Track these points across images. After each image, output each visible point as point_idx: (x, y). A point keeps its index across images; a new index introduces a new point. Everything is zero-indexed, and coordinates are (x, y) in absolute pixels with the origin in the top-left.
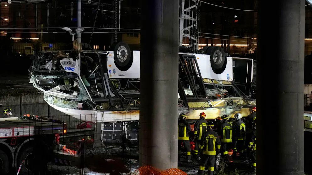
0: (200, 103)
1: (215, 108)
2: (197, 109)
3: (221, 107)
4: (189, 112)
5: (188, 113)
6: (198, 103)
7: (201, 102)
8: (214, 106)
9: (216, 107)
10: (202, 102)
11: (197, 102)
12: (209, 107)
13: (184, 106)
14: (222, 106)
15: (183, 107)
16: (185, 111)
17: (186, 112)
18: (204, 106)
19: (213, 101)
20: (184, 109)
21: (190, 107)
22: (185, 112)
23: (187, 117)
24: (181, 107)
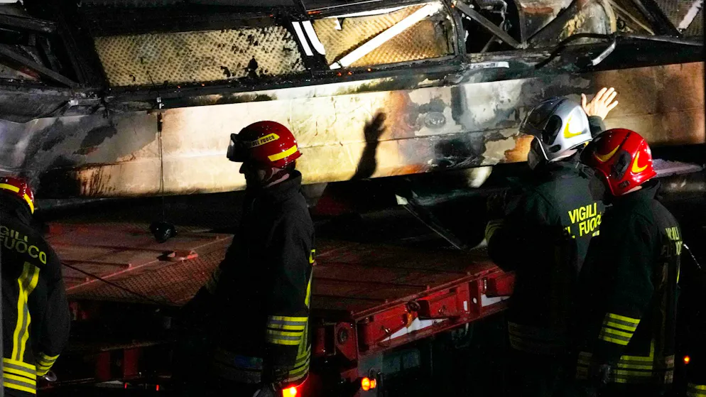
0: (217, 36)
1: (357, 84)
2: (190, 94)
3: (415, 66)
4: (110, 130)
5: (95, 137)
6: (192, 39)
7: (222, 27)
8: (347, 62)
9: (358, 73)
10: (233, 34)
11: (185, 27)
12: (301, 69)
13: (57, 77)
14: (420, 57)
15: (47, 82)
16: (71, 119)
17: (83, 134)
18: (253, 64)
19: (334, 19)
20: (63, 107)
21: (125, 81)
22: (73, 130)
23: (96, 178)
24: (28, 85)
